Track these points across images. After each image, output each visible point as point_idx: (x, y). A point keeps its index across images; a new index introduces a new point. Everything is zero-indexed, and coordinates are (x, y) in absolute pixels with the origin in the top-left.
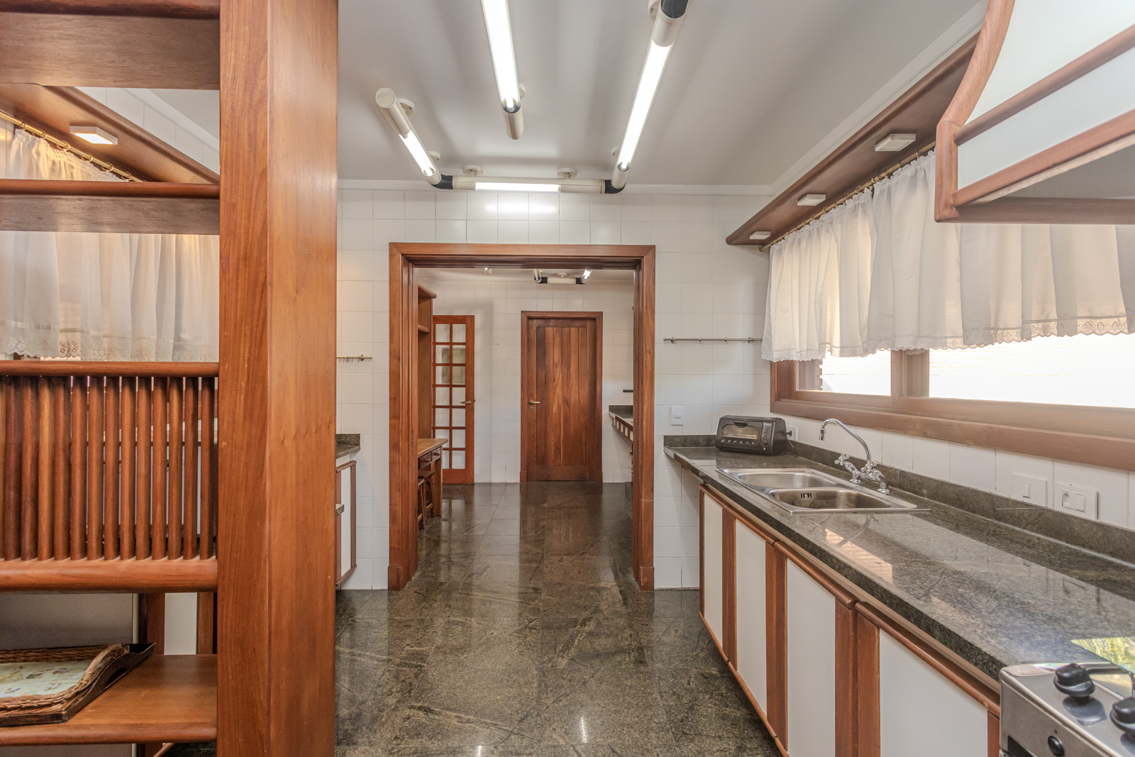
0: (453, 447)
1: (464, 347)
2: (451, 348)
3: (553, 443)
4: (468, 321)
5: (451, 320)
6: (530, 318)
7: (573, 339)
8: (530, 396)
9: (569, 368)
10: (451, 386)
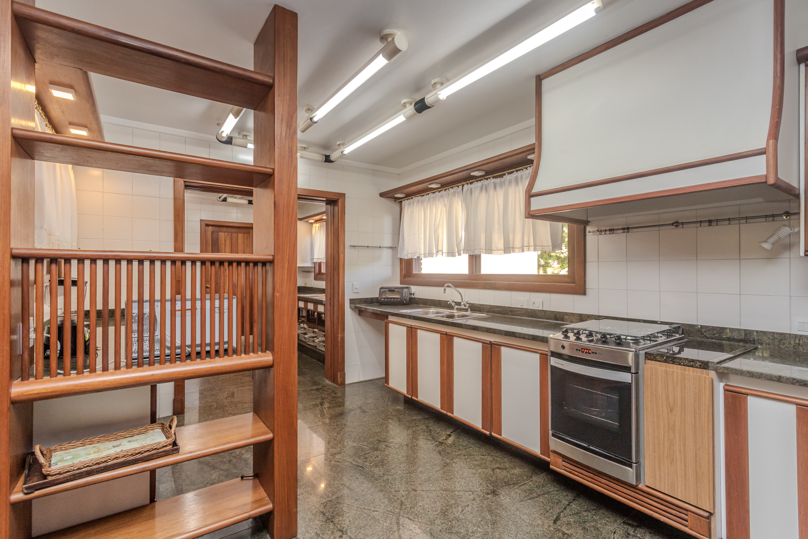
6: (207, 225)
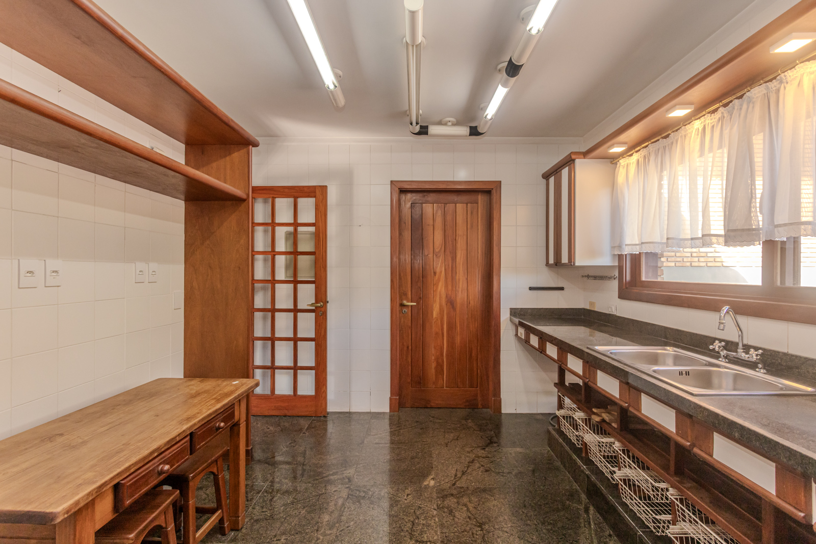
0: (299, 364)
1: (312, 229)
2: (296, 230)
3: (433, 358)
4: (318, 193)
5: (296, 193)
6: (403, 191)
7: (460, 219)
8: (403, 295)
9: (454, 258)
10: (296, 282)
